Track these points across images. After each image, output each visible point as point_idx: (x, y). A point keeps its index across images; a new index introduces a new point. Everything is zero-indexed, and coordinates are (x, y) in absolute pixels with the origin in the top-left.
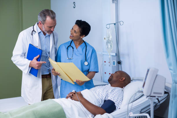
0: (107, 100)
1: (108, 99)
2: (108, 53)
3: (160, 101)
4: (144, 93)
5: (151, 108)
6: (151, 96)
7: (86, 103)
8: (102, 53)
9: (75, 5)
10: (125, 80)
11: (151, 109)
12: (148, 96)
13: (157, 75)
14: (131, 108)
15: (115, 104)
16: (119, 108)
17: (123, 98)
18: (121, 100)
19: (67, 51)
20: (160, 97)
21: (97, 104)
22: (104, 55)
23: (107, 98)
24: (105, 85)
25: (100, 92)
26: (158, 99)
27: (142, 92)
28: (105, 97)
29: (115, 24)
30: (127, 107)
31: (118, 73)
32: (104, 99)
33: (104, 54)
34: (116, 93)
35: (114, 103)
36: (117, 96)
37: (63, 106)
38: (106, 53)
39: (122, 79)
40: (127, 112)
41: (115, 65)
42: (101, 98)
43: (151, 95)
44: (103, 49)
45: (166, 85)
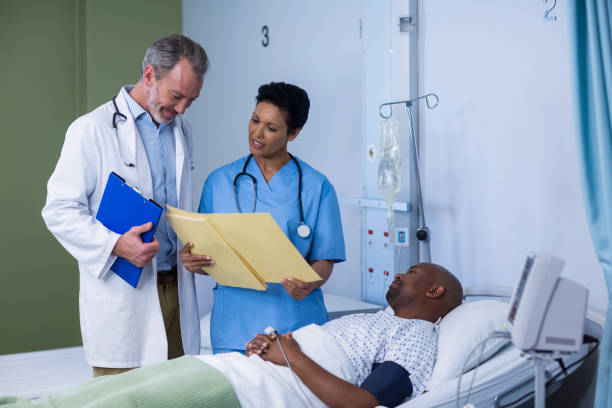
0: (381, 362)
1: (387, 359)
2: (381, 202)
3: (566, 366)
4: (515, 339)
5: (536, 389)
6: (538, 351)
7: (310, 373)
8: (362, 200)
9: (266, 36)
10: (442, 295)
11: (536, 394)
12: (526, 351)
13: (559, 280)
14: (471, 389)
15: (410, 377)
16: (422, 390)
17: (436, 355)
18: (431, 363)
19: (236, 192)
20: (569, 353)
21: (347, 377)
22: (366, 207)
23: (381, 356)
24: (374, 311)
25: (359, 336)
26: (560, 361)
27: (508, 335)
28: (374, 352)
29: (409, 104)
30: (456, 384)
31: (419, 270)
32: (372, 359)
33: (367, 205)
34: (412, 338)
35: (408, 374)
36: (418, 349)
37: (236, 381)
38: (375, 204)
39: (434, 291)
40: (455, 403)
41: (407, 243)
42: (361, 354)
43: (540, 347)
44: (364, 189)
45: (588, 317)
